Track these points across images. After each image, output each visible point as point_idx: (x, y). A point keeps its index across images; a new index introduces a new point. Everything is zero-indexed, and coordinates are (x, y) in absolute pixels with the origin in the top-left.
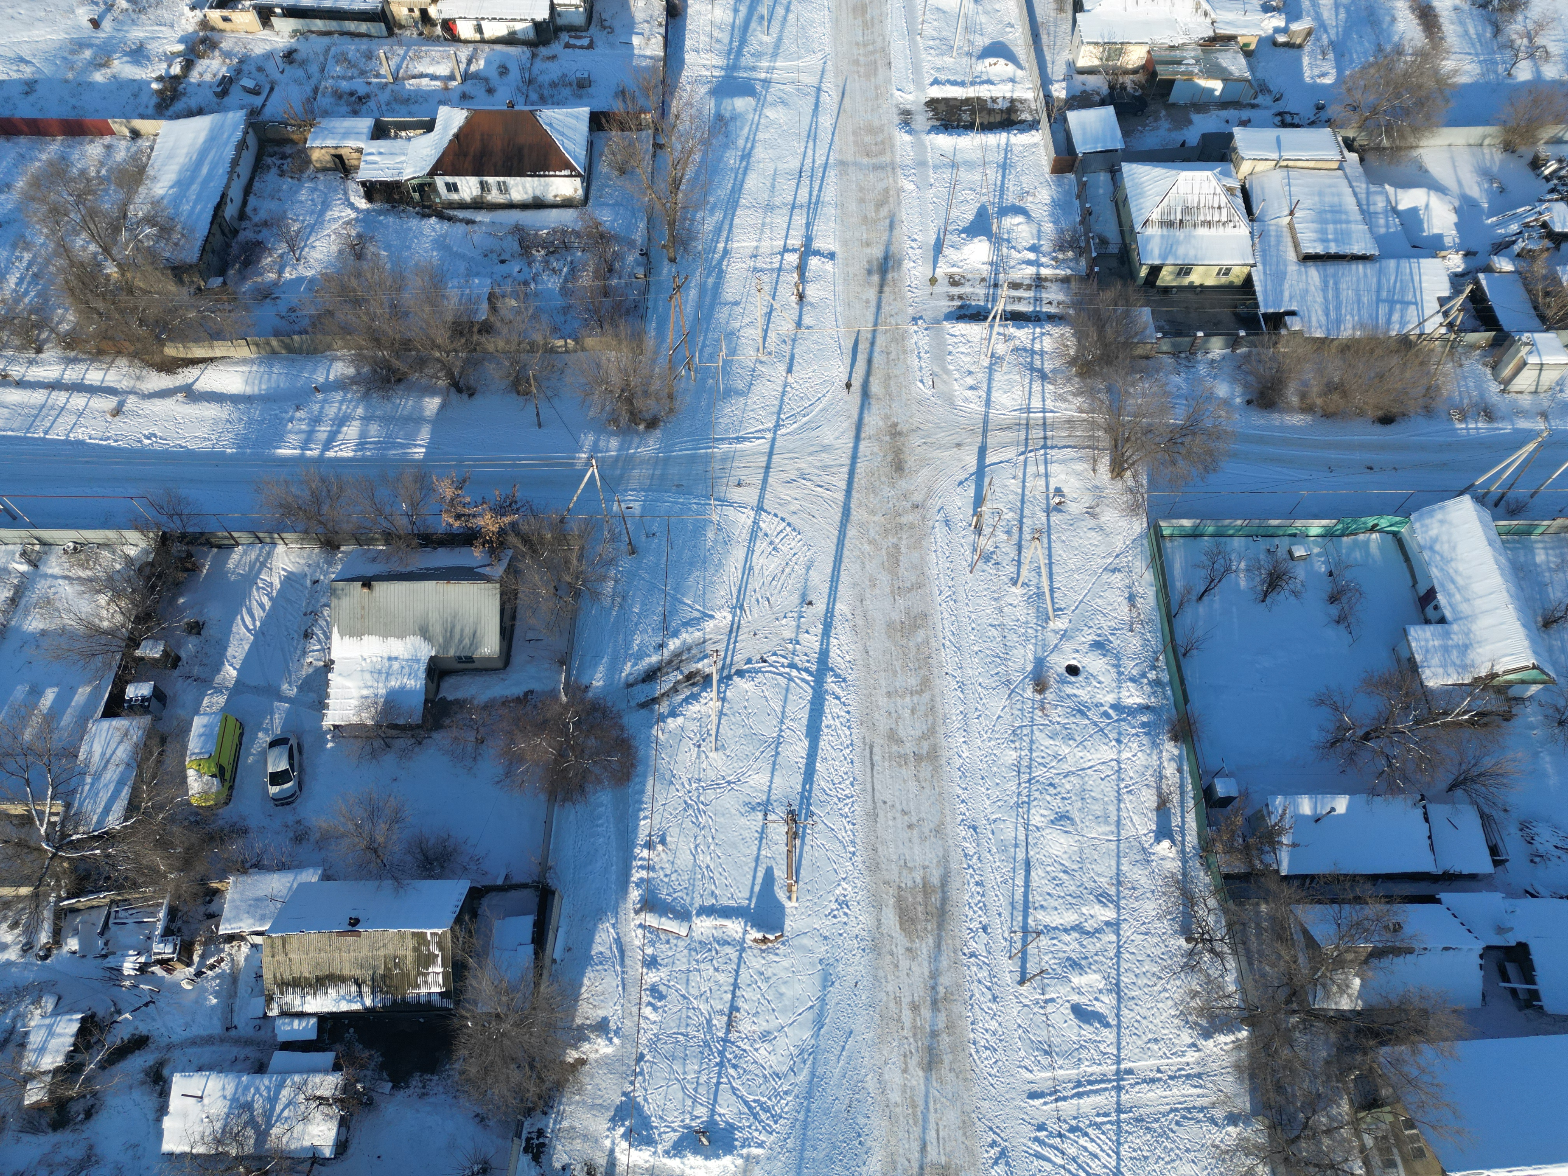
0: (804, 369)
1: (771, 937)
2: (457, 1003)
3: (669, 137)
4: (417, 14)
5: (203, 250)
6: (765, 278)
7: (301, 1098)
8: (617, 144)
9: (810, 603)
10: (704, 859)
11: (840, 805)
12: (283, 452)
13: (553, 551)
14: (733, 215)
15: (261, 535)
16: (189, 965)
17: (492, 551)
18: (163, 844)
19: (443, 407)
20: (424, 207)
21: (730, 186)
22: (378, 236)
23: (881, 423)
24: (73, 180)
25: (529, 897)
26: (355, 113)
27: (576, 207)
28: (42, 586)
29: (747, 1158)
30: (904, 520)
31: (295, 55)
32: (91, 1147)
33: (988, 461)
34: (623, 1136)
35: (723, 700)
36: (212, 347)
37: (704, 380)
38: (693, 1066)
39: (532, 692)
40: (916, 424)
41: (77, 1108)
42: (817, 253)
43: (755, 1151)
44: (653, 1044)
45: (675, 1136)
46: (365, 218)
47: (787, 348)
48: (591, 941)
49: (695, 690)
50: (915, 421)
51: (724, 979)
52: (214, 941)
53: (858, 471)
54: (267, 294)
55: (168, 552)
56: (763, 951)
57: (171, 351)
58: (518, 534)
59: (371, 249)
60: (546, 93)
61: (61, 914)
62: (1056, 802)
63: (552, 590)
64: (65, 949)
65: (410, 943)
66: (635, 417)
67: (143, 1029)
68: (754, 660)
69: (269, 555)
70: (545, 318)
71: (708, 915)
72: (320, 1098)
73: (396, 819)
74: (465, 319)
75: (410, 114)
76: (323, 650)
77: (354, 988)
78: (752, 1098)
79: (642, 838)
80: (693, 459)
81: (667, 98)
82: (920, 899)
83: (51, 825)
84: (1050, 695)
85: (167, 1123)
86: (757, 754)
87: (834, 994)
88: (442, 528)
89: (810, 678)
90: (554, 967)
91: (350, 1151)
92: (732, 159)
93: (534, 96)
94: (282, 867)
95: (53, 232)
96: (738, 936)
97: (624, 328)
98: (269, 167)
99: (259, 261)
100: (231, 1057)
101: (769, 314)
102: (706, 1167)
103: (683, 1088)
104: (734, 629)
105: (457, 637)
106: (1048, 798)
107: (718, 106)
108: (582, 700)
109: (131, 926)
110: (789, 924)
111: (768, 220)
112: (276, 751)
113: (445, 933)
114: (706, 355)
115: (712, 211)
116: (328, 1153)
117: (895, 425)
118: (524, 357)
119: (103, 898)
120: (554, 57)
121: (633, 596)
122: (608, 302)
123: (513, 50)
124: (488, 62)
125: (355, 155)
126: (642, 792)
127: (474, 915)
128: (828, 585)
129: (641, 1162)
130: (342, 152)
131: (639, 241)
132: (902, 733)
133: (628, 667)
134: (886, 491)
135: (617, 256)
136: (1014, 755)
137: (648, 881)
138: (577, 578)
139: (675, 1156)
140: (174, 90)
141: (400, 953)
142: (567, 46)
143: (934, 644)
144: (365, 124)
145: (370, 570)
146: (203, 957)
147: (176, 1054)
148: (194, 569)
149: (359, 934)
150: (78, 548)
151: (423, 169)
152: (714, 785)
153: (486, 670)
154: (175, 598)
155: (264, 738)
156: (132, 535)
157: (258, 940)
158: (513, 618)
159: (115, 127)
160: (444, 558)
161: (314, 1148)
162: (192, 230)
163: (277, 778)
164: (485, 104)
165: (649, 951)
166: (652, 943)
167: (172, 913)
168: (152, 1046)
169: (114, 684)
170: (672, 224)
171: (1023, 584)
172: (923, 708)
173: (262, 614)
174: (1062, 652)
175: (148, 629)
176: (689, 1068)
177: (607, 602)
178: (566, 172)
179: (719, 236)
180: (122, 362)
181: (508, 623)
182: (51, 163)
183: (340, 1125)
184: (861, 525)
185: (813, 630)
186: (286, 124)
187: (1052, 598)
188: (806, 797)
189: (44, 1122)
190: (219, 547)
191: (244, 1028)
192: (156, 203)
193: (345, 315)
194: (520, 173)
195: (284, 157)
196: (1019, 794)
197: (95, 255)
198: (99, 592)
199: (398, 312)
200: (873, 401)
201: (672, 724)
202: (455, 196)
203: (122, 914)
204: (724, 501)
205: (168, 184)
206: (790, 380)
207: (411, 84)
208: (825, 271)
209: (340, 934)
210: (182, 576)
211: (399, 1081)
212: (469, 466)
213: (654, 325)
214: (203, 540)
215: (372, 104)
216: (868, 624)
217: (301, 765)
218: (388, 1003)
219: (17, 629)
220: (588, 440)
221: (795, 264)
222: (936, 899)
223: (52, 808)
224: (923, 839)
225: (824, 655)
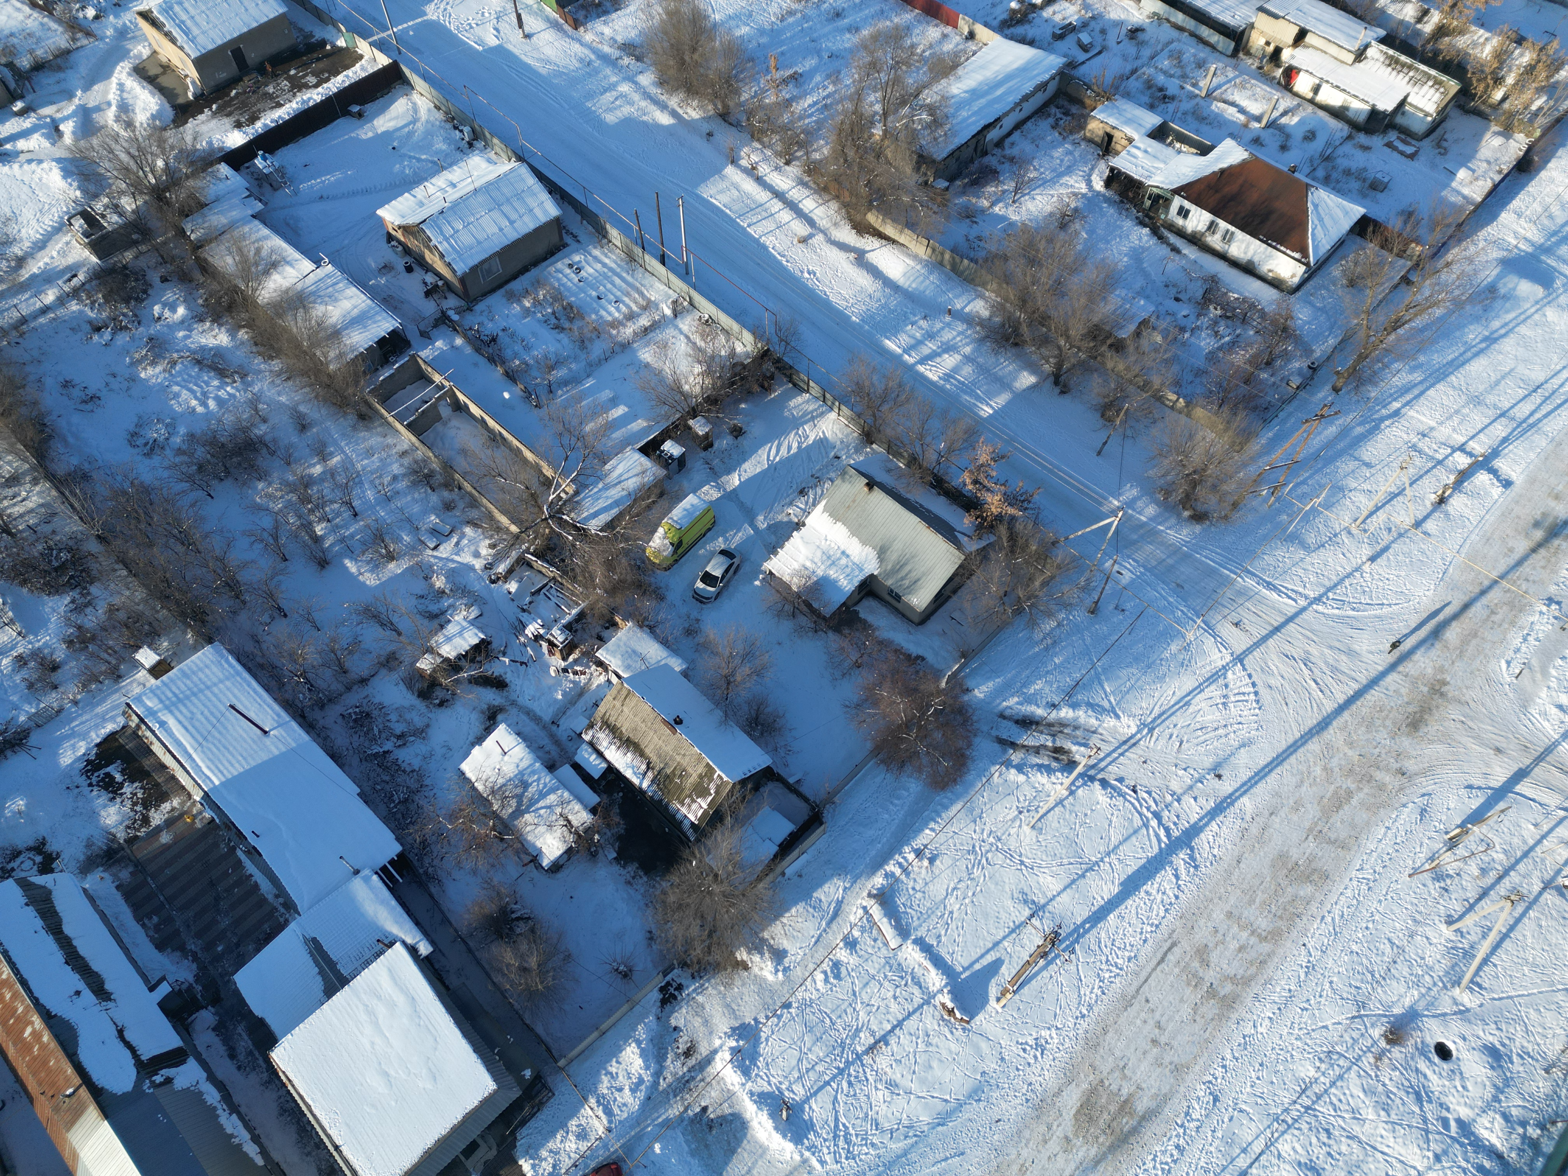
0: (1389, 567)
1: (958, 1015)
2: (698, 840)
3: (1424, 278)
4: (1271, 48)
5: (952, 154)
6: (1418, 461)
7: (558, 810)
8: (1367, 257)
9: (1219, 777)
10: (953, 903)
11: (1104, 967)
12: (890, 345)
13: (1026, 562)
14: (1432, 385)
15: (828, 396)
16: (564, 659)
17: (980, 527)
18: (610, 565)
19: (1033, 387)
20: (1147, 216)
21: (1450, 358)
22: (1091, 219)
23: (1429, 671)
24: (901, 47)
25: (803, 812)
26: (1151, 107)
27: (1282, 291)
28: (670, 332)
29: (805, 1161)
30: (1379, 775)
31: (1139, 34)
32: (428, 726)
33: (1518, 788)
34: (731, 1048)
35: (1072, 793)
36: (901, 232)
37: (1279, 512)
38: (819, 1051)
39: (923, 659)
40: (1467, 698)
41: (439, 693)
42: (1494, 472)
43: (814, 1162)
44: (806, 1004)
45: (767, 1088)
46: (1092, 200)
47: (1387, 538)
48: (820, 885)
49: (1054, 765)
50: (1469, 695)
51: (896, 1011)
52: (590, 657)
53: (1368, 697)
54: (970, 215)
55: (760, 365)
56: (943, 1020)
57: (873, 218)
58: (1011, 529)
59: (1077, 225)
60: (1334, 175)
61: (522, 562)
62: (1319, 1153)
63: (1002, 593)
64: (507, 586)
65: (701, 769)
66: (1187, 501)
67: (509, 678)
68: (1127, 782)
69: (822, 414)
70: (1175, 368)
71: (922, 950)
72: (569, 821)
73: (758, 673)
74: (1107, 328)
75: (1197, 132)
76: (804, 511)
77: (644, 767)
78: (843, 1120)
79: (918, 843)
80: (1211, 573)
81: (1451, 242)
82: (1113, 1108)
83: (559, 498)
84: (1396, 1052)
85: (476, 751)
86: (1065, 861)
87: (972, 1110)
88: (956, 482)
89: (1165, 839)
90: (780, 878)
91: (559, 875)
92: (1473, 334)
93: (1320, 173)
94: (665, 643)
95: (861, 80)
96: (933, 989)
97: (1241, 419)
98: (1049, 115)
99: (984, 186)
100: (542, 743)
101: (1394, 496)
102: (770, 1135)
103: (800, 1060)
104: (1129, 743)
105: (903, 573)
106: (1314, 1140)
107: (1499, 277)
108: (956, 697)
109: (551, 604)
110: (980, 1018)
111: (1466, 411)
112: (722, 559)
113: (727, 783)
114: (1299, 491)
115: (1413, 369)
116: (545, 863)
117: (1444, 683)
118: (1131, 389)
119: (551, 571)
120: (1366, 148)
121: (1064, 648)
122: (1244, 389)
123: (1333, 123)
124: (1301, 122)
125: (1124, 142)
126: (946, 808)
127: (756, 789)
128: (1249, 774)
129: (728, 1081)
130: (1117, 135)
131: (1318, 354)
132: (1214, 957)
133: (1012, 701)
134: (1382, 736)
135: (1285, 355)
136: (1312, 1073)
137: (897, 880)
138: (1029, 599)
139: (755, 1102)
140: (1025, 15)
141: (690, 770)
142: (1389, 145)
143: (1313, 908)
144: (1153, 120)
145: (881, 476)
146: (576, 661)
147: (513, 711)
148: (766, 389)
149: (674, 732)
150: (709, 322)
151: (1171, 183)
152: (1009, 855)
153: (904, 615)
154: (740, 401)
155: (720, 543)
156: (748, 337)
157: (614, 680)
158: (955, 592)
159: (961, 22)
160: (940, 506)
161: (540, 849)
162: (955, 135)
163: (708, 579)
164: (1271, 157)
165: (856, 933)
166: (863, 930)
167: (581, 616)
168: (505, 694)
169: (661, 433)
170: (1362, 357)
171: (1457, 931)
172: (1253, 954)
173: (786, 455)
174: (1446, 1026)
175: (709, 411)
176: (816, 1049)
177: (1038, 635)
178: (1297, 255)
179: (1402, 395)
180: (834, 205)
181: (947, 592)
182: (897, 28)
183: (566, 852)
184: (1329, 746)
185: (1202, 801)
186: (1089, 88)
187: (1479, 969)
188: (1079, 932)
189: (418, 686)
190: (795, 385)
191: (562, 733)
192: (944, 98)
193: (1016, 267)
194: (1254, 234)
195: (1066, 114)
196: (1287, 1110)
197: (876, 113)
198: (700, 362)
199: (1058, 289)
200: (1438, 645)
201: (1013, 775)
202: (1180, 221)
203: (553, 591)
204: (1210, 628)
205: (965, 88)
206: (1367, 567)
207: (1217, 107)
208: (1487, 493)
209: (665, 722)
210: (756, 388)
211: (622, 858)
212: (1016, 448)
213: (1270, 434)
214: (788, 372)
215: (1171, 107)
216: (1261, 839)
217: (728, 582)
218: (656, 798)
219: (635, 351)
220: (1131, 492)
221: (1461, 467)
222: (1127, 1122)
223: (567, 487)
224: (1158, 1063)
225: (1195, 830)
